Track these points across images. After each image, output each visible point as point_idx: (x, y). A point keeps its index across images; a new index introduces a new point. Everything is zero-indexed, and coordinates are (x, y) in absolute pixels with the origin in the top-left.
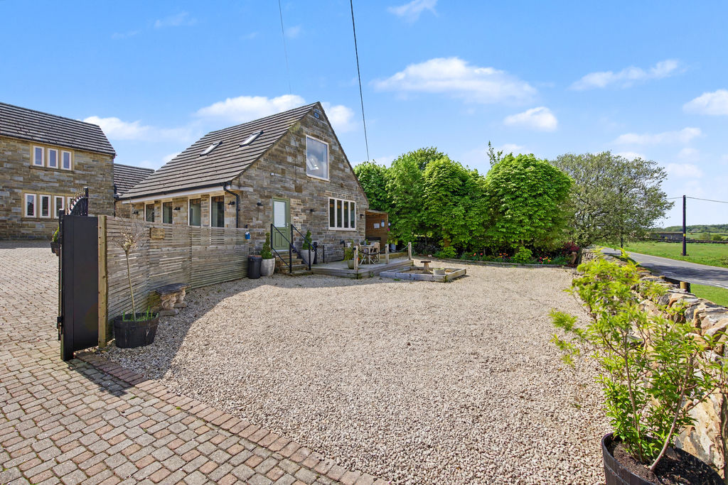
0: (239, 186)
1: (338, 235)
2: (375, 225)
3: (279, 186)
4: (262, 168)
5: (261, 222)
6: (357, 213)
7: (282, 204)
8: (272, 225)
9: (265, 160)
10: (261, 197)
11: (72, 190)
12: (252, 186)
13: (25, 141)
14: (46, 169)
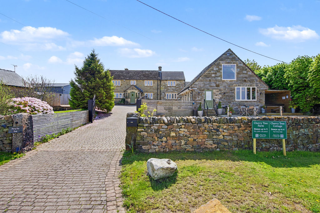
0: (192, 88)
1: (242, 103)
2: (283, 97)
3: (208, 86)
4: (201, 81)
5: (200, 99)
6: (257, 92)
7: (210, 92)
8: (204, 100)
9: (202, 78)
10: (200, 90)
11: (175, 91)
12: (196, 87)
13: (166, 80)
14: (170, 87)
